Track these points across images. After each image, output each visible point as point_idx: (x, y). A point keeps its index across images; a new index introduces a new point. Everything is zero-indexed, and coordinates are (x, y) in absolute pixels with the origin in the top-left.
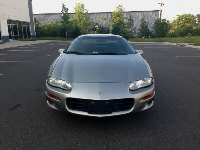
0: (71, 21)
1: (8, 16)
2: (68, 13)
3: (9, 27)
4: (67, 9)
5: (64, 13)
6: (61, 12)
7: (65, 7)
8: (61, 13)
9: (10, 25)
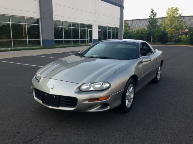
0: (158, 26)
1: (100, 23)
2: (156, 17)
3: (99, 32)
4: (156, 14)
5: (152, 17)
6: (150, 16)
7: (154, 12)
8: (149, 18)
9: (101, 30)
